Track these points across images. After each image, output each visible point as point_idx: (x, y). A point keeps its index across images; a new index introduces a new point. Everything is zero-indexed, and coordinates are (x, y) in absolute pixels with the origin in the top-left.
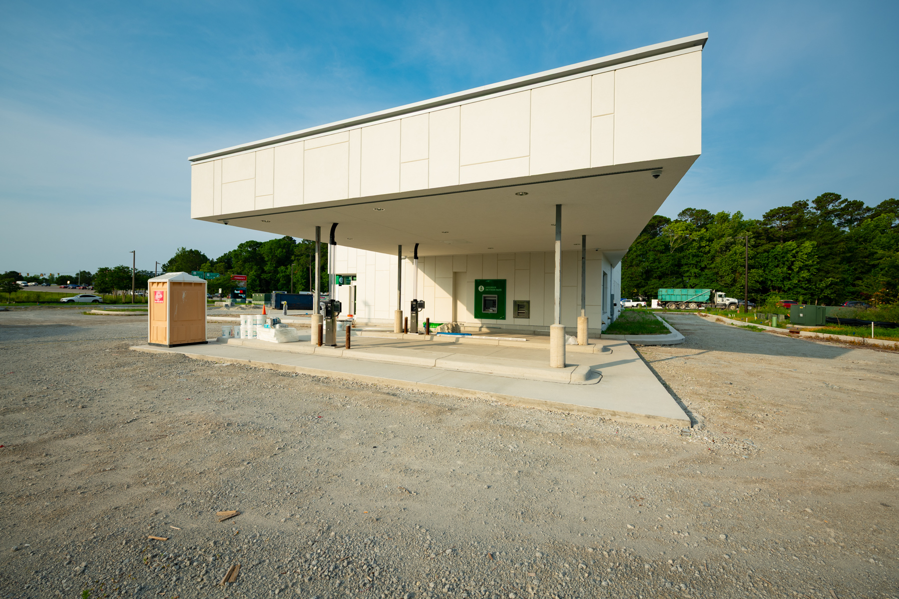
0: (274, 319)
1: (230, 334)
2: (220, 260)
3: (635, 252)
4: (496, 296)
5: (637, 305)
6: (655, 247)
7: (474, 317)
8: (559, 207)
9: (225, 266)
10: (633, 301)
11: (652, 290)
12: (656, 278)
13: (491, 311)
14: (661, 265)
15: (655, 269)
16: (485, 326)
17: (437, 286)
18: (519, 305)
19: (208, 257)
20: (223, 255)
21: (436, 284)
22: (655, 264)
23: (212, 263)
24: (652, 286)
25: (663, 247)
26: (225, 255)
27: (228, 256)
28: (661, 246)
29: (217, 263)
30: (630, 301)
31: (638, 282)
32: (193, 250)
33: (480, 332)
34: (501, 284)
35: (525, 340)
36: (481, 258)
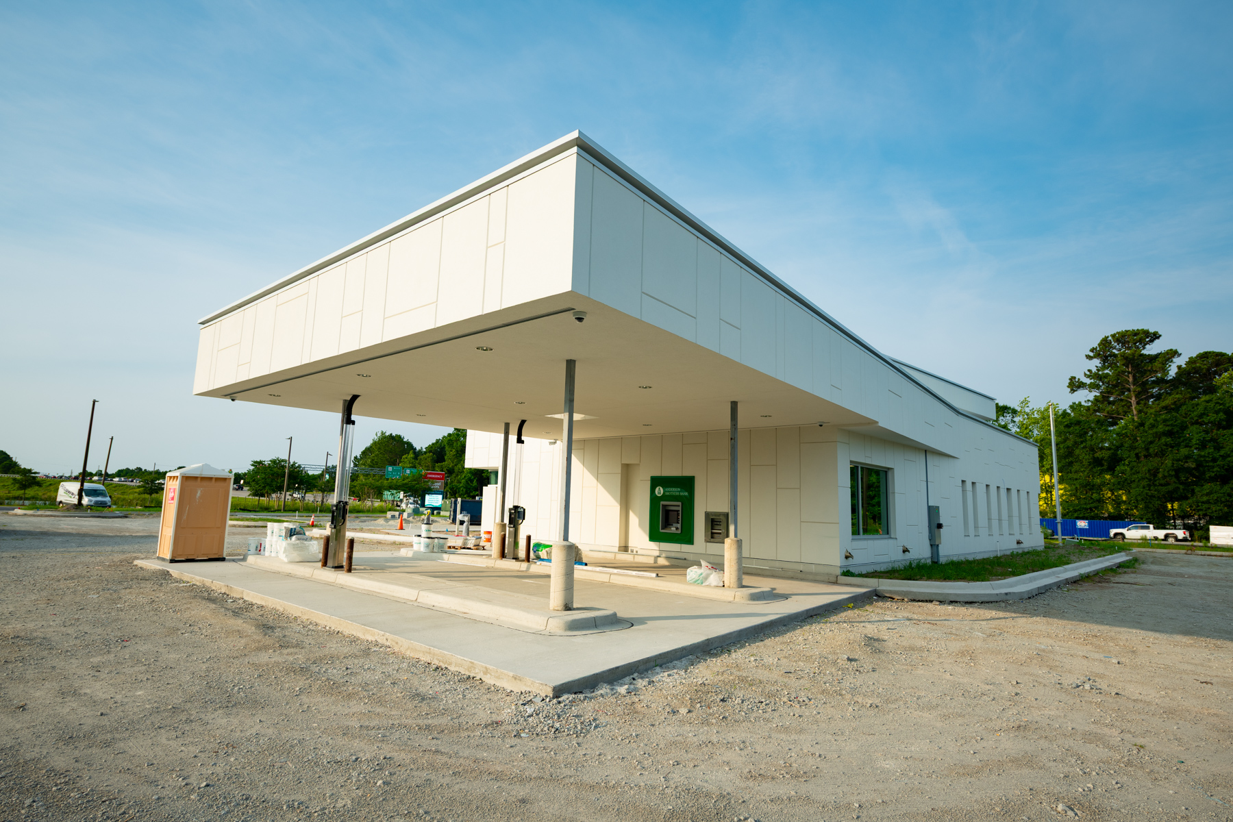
0: (292, 529)
1: (256, 550)
2: (431, 449)
3: (1153, 426)
4: (680, 503)
5: (1167, 536)
6: (1201, 416)
7: (648, 539)
8: (571, 364)
9: (433, 458)
10: (1155, 528)
11: (1207, 506)
12: (1212, 479)
13: (674, 529)
14: (1222, 452)
15: (1207, 462)
16: (664, 555)
17: (600, 487)
18: (713, 521)
19: (415, 445)
20: (434, 441)
21: (599, 485)
22: (1207, 451)
23: (417, 454)
24: (1205, 499)
25: (1222, 416)
26: (438, 441)
27: (441, 443)
28: (1217, 412)
29: (425, 453)
30: (1148, 528)
31: (1170, 488)
32: (394, 434)
33: (656, 565)
34: (687, 483)
35: (654, 575)
36: (660, 441)
